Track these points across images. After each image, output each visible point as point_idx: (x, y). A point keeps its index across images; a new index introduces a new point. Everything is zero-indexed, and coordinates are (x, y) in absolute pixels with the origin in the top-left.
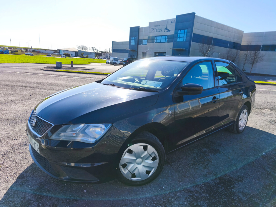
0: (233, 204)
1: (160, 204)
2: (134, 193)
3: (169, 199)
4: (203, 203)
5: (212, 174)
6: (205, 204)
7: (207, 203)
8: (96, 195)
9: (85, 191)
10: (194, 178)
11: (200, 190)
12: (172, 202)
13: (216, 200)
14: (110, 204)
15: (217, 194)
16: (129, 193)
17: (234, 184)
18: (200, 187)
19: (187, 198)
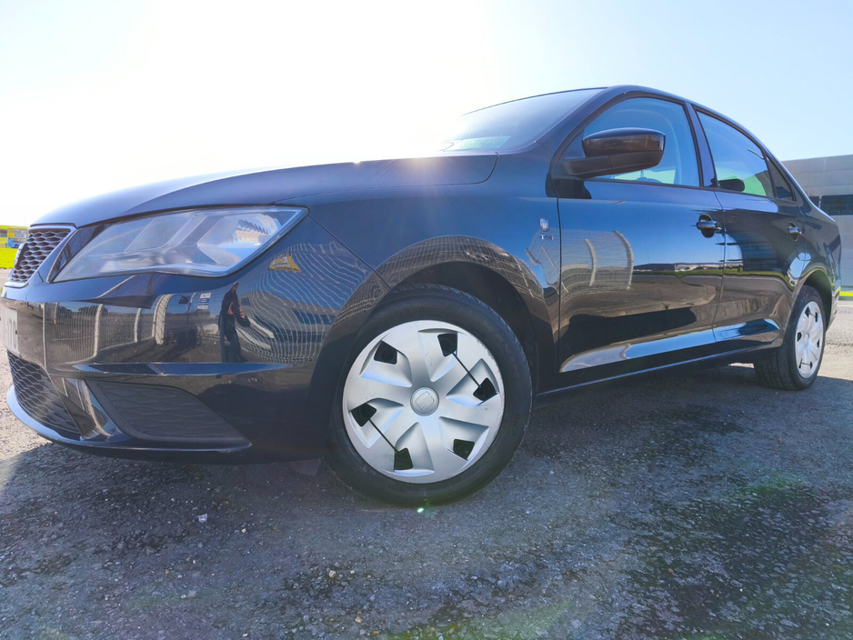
0: (836, 562)
1: (517, 556)
2: (404, 526)
3: (552, 544)
4: (705, 558)
5: (726, 479)
6: (714, 562)
7: (723, 558)
8: (244, 531)
9: (203, 518)
10: (650, 489)
11: (685, 519)
12: (565, 552)
13: (757, 550)
14: (299, 557)
15: (760, 533)
16: (385, 525)
17: (823, 504)
18: (683, 513)
19: (629, 542)
